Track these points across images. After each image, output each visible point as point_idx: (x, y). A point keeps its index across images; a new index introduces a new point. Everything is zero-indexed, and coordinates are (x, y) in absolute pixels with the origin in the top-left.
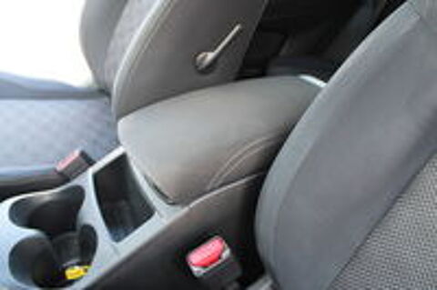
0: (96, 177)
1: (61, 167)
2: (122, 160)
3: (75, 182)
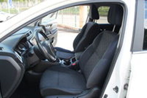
1: (69, 58)
2: (75, 58)
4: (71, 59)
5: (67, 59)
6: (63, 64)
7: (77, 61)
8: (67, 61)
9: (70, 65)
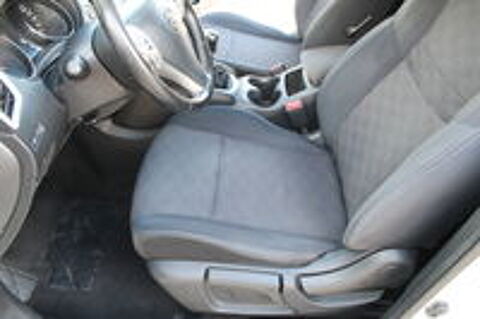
0: (287, 76)
1: (272, 69)
2: (300, 71)
3: (277, 76)
4: (282, 76)
5: (263, 75)
6: (245, 97)
7: (309, 91)
8: (264, 80)
9: (277, 106)
